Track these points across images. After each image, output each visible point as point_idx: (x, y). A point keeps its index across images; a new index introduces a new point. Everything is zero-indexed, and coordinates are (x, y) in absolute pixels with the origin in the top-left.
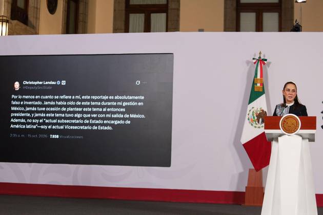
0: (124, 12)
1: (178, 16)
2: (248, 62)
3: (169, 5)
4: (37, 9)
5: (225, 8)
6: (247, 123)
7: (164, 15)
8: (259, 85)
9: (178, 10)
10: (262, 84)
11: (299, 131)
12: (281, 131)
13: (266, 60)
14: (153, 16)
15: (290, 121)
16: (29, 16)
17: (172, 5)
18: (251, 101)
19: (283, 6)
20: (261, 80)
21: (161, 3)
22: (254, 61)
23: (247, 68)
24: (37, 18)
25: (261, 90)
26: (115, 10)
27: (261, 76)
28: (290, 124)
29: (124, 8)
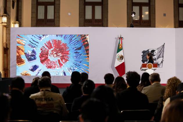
0: (36, 5)
1: (59, 7)
2: (116, 38)
3: (56, 2)
5: (80, 4)
6: (116, 60)
8: (120, 46)
9: (59, 4)
10: (122, 46)
13: (123, 38)
15: (150, 65)
16: (7, 11)
17: (57, 3)
18: (118, 52)
20: (121, 45)
21: (52, 1)
22: (119, 38)
23: (115, 40)
25: (121, 48)
26: (32, 4)
27: (121, 43)
28: (150, 66)
29: (36, 3)
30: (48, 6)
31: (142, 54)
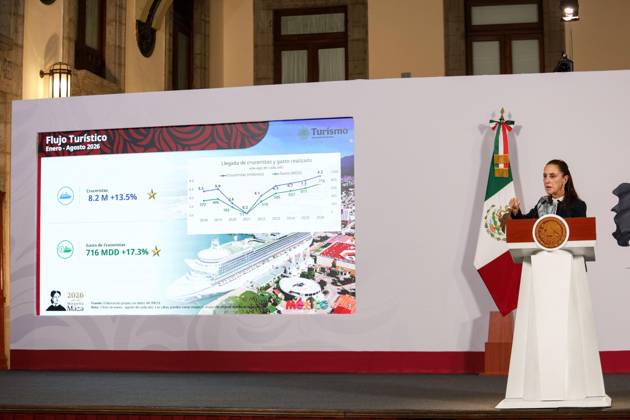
0: (271, 48)
1: (366, 51)
2: (482, 128)
3: (349, 33)
4: (120, 49)
5: (447, 36)
6: (483, 232)
7: (340, 51)
8: (501, 166)
9: (365, 41)
10: (507, 165)
11: (567, 244)
12: (536, 245)
13: (513, 123)
14: (322, 53)
15: (549, 227)
16: (107, 62)
17: (353, 34)
18: (489, 194)
19: (546, 27)
20: (506, 158)
21: (335, 31)
22: (493, 125)
23: (480, 138)
24: (121, 65)
25: (506, 175)
26: (256, 46)
27: (506, 150)
28: (550, 231)
29: (271, 42)
30: (320, 51)
31: (615, 200)
